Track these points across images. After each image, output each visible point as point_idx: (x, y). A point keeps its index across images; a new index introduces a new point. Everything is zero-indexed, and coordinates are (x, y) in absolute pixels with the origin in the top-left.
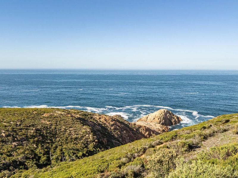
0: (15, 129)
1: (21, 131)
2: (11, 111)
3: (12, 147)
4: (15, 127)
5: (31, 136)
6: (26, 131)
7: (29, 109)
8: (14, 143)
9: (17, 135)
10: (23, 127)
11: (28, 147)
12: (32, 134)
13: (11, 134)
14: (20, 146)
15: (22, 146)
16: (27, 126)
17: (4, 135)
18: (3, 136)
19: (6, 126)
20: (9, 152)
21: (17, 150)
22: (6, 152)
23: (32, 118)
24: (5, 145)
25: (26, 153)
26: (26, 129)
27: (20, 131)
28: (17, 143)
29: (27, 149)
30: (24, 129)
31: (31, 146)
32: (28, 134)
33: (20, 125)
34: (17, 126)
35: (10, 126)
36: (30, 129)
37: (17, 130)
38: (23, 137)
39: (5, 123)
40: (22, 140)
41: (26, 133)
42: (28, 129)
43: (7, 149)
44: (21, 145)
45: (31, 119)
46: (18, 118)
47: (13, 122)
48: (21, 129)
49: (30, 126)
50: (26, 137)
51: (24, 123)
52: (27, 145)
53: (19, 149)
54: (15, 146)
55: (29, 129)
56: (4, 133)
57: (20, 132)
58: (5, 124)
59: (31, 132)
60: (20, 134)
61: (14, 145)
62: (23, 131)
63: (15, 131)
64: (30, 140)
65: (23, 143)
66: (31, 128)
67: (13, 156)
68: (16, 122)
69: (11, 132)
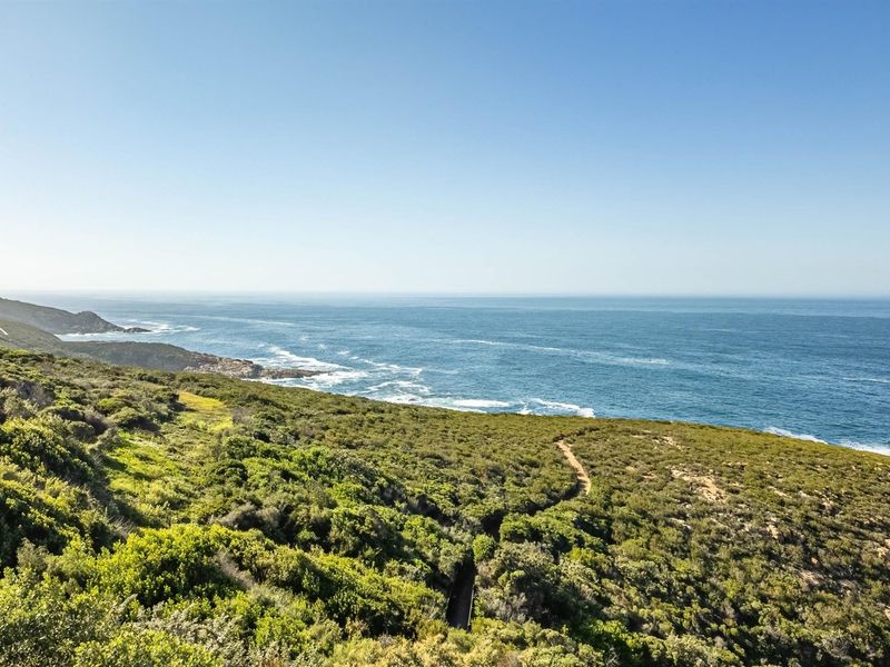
0: (813, 523)
1: (836, 538)
2: (800, 450)
3: (798, 587)
4: (815, 514)
5: (874, 567)
6: (857, 542)
7: (870, 456)
8: (808, 575)
9: (822, 547)
10: (846, 525)
11: (858, 610)
12: (878, 561)
13: (798, 537)
14: (830, 595)
15: (835, 597)
16: (861, 525)
17: (775, 532)
18: (770, 534)
19: (782, 503)
20: (788, 600)
21: (818, 606)
22: (780, 600)
23: (880, 496)
24: (776, 569)
25: (852, 628)
26: (857, 535)
27: (832, 533)
28: (819, 579)
29: (857, 617)
30: (848, 531)
31: (871, 609)
32: (864, 556)
33: (833, 512)
34: (821, 513)
35: (798, 506)
36: (872, 539)
37: (822, 530)
38: (844, 563)
39: (780, 489)
40: (836, 572)
41: (857, 550)
42: (863, 535)
43: (784, 588)
44: (833, 590)
45: (880, 500)
46: (828, 483)
47: (809, 493)
48: (836, 529)
49: (872, 527)
50: (856, 565)
51: (848, 508)
52: (855, 600)
53: (825, 602)
54: (811, 586)
55: (867, 538)
56: (776, 525)
57: (830, 538)
58: (781, 494)
59: (876, 553)
60: (830, 544)
61: (808, 581)
62: (846, 540)
63: (815, 529)
64: (871, 582)
65: (839, 585)
66: (875, 535)
67: (803, 622)
68: (817, 495)
69: (798, 529)
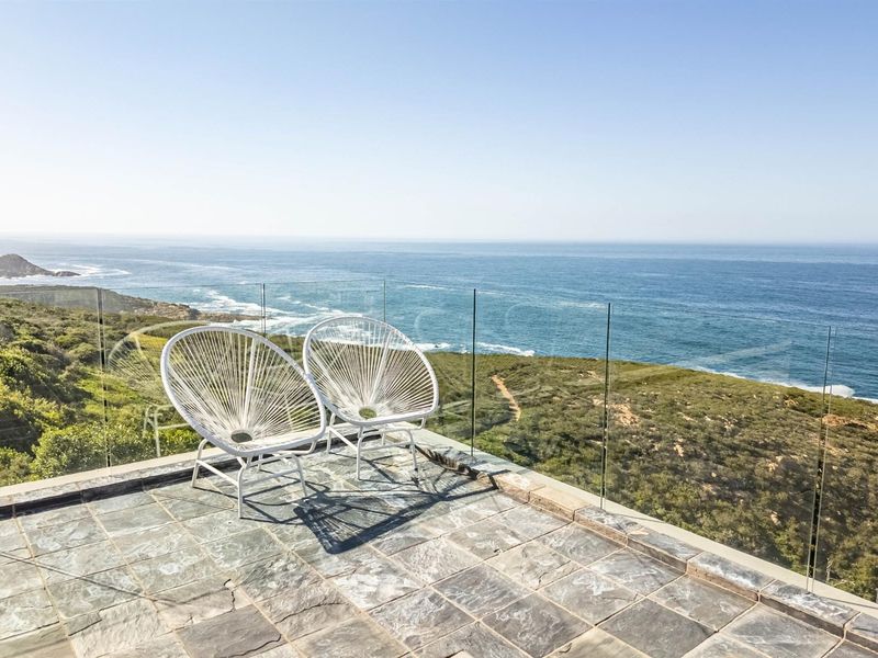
0: (714, 443)
1: (734, 456)
2: (709, 381)
3: (699, 497)
4: (717, 436)
5: (765, 479)
6: (752, 459)
7: (770, 387)
8: (708, 487)
9: (721, 464)
10: (743, 445)
11: (749, 515)
12: (769, 474)
13: (701, 455)
14: (725, 504)
15: (729, 505)
16: (756, 445)
17: (681, 451)
18: (677, 452)
19: (689, 427)
20: (689, 508)
21: (714, 512)
22: (682, 508)
23: (775, 420)
24: (681, 483)
25: (741, 530)
26: (753, 453)
27: (730, 452)
28: (717, 491)
29: (747, 520)
30: (745, 450)
31: (760, 514)
32: (756, 471)
33: (733, 433)
34: (722, 435)
35: (703, 430)
36: (766, 457)
37: (723, 449)
38: (739, 476)
39: (688, 414)
40: (732, 485)
41: (751, 466)
42: (757, 452)
43: (686, 497)
44: (729, 499)
45: (775, 424)
46: (730, 409)
47: (712, 418)
48: (734, 448)
49: (765, 446)
50: (749, 478)
51: (746, 430)
52: (747, 507)
53: (721, 510)
54: (710, 496)
55: (760, 455)
56: (682, 445)
57: (729, 455)
58: (688, 419)
59: (767, 468)
60: (728, 461)
61: (707, 492)
62: (742, 457)
63: (716, 449)
64: (761, 492)
65: (734, 496)
66: (768, 453)
67: (701, 525)
68: (720, 419)
69: (702, 448)
